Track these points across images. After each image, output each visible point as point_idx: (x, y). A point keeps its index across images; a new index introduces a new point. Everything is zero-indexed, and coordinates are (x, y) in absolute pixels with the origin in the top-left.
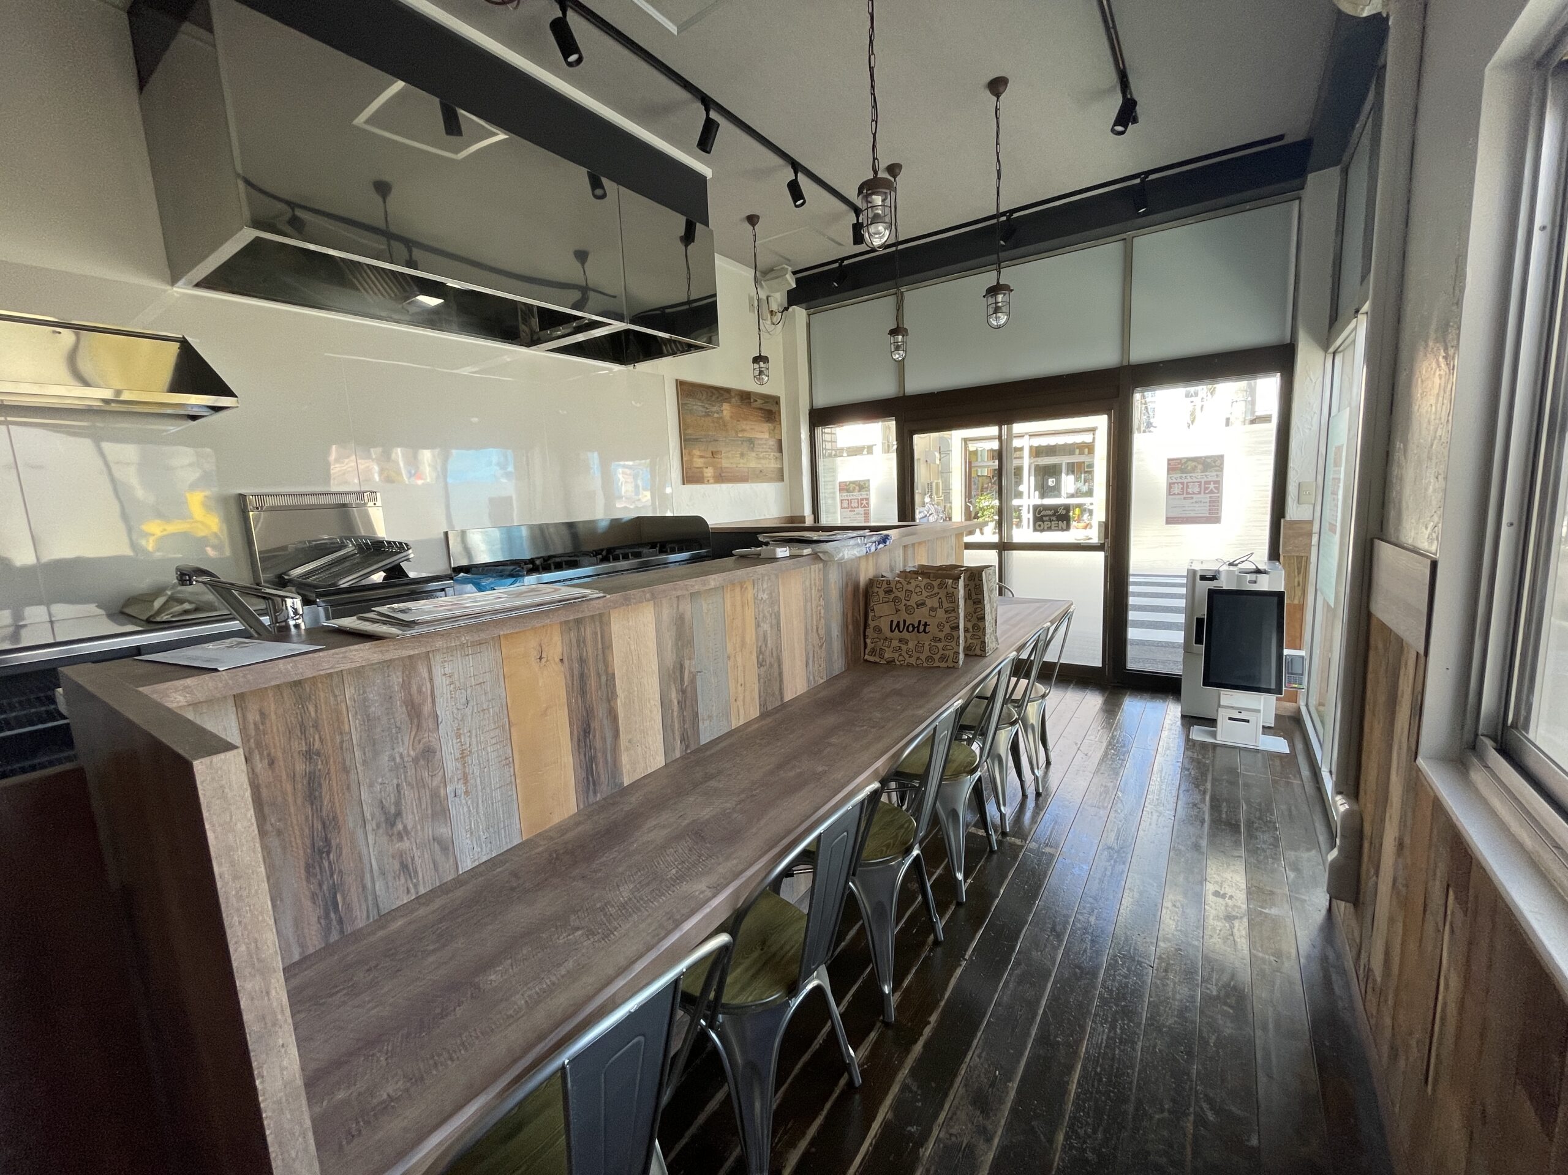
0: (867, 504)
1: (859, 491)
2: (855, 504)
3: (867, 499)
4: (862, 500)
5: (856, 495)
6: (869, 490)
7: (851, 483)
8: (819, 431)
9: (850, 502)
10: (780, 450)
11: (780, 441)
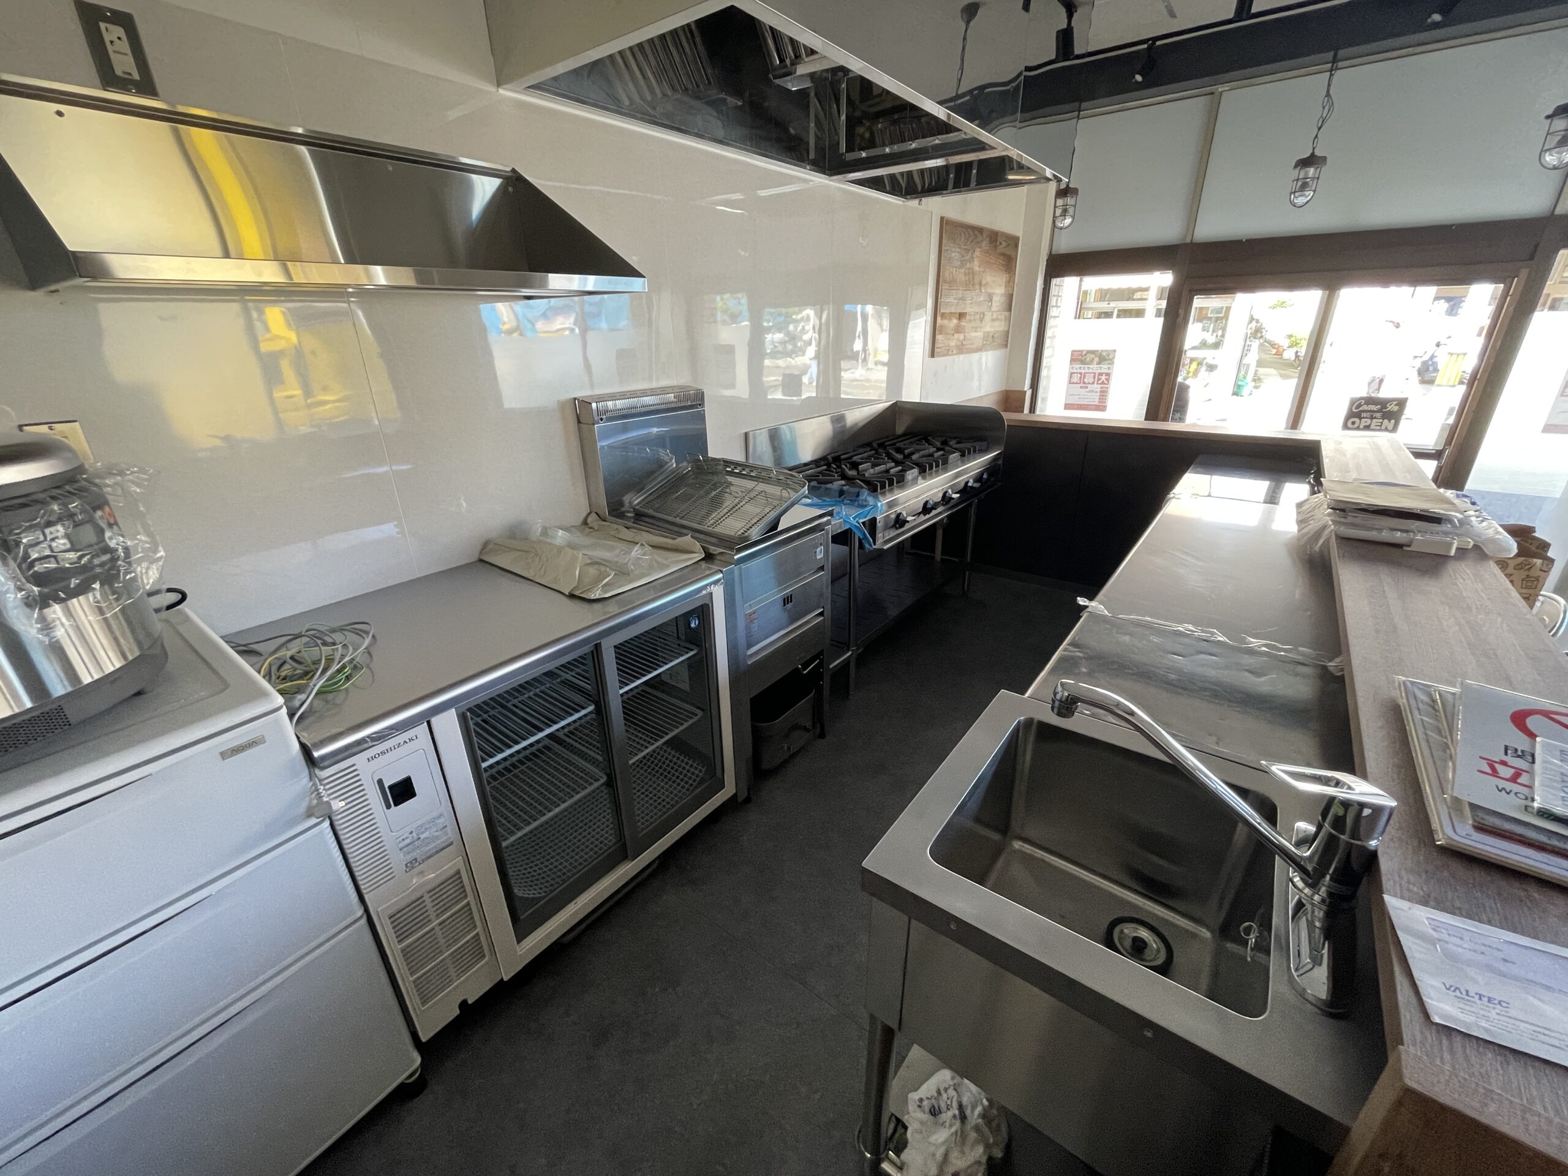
0: (1108, 380)
1: (1098, 364)
2: (1089, 379)
3: (1108, 375)
4: (1101, 374)
5: (1094, 368)
6: (1113, 363)
7: (1089, 352)
8: (1055, 281)
9: (1083, 376)
10: (1010, 310)
11: (1012, 295)
